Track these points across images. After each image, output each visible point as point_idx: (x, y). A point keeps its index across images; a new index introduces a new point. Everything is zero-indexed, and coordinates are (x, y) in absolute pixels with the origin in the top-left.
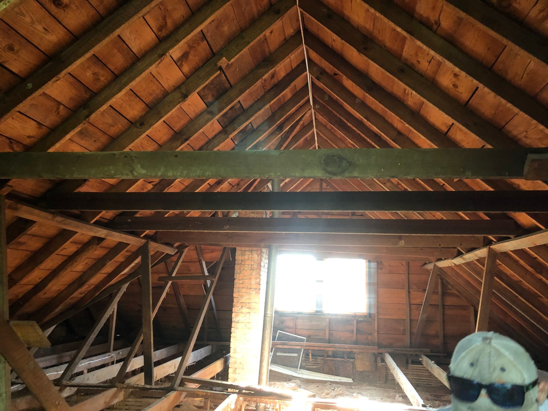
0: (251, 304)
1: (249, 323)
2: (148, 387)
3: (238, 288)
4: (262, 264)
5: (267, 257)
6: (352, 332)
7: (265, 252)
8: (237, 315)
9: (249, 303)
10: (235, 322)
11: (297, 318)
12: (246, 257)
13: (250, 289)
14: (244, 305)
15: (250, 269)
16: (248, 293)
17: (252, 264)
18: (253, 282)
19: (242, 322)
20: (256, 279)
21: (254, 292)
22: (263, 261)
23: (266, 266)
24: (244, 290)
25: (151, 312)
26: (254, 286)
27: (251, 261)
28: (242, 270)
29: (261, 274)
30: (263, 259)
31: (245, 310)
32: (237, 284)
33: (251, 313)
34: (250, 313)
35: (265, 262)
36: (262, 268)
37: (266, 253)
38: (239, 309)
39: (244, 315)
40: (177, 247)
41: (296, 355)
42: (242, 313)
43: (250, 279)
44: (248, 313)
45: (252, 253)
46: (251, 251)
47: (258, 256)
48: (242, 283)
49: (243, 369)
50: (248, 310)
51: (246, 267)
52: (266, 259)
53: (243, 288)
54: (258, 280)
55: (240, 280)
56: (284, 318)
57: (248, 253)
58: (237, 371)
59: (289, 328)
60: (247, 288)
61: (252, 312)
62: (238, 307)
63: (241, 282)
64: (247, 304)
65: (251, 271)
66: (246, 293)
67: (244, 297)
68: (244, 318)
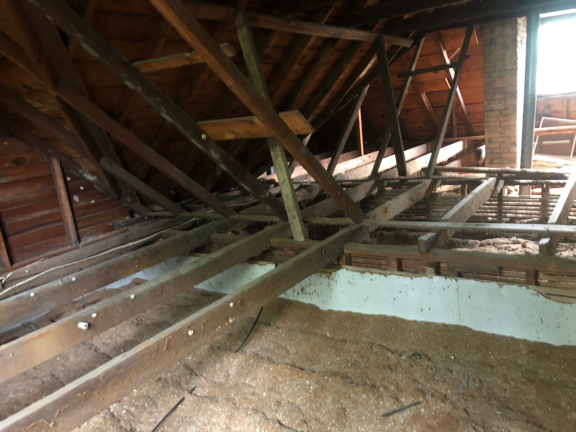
0: (506, 88)
1: (505, 109)
2: (404, 177)
3: (488, 72)
4: (519, 39)
5: (525, 29)
7: (522, 23)
8: (489, 103)
9: (503, 88)
10: (487, 111)
11: (568, 99)
12: (497, 34)
13: (504, 71)
14: (497, 91)
15: (502, 47)
16: (501, 77)
17: (505, 41)
18: (507, 62)
19: (496, 110)
20: (511, 58)
21: (509, 75)
22: (520, 34)
23: (525, 41)
25: (396, 109)
26: (509, 67)
27: (503, 38)
28: (492, 50)
29: (518, 51)
30: (519, 32)
31: (498, 96)
33: (507, 99)
34: (505, 99)
35: (522, 35)
36: (519, 44)
37: (524, 24)
38: (492, 96)
39: (497, 102)
40: (413, 38)
41: (568, 141)
42: (496, 100)
43: (504, 59)
45: (504, 27)
46: (503, 25)
47: (512, 29)
49: (501, 158)
50: (502, 96)
51: (498, 46)
52: (523, 32)
53: (495, 71)
54: (513, 59)
55: (490, 63)
56: (551, 102)
57: (498, 28)
58: (495, 161)
59: (558, 112)
60: (500, 71)
62: (490, 94)
63: (492, 65)
64: (501, 89)
65: (504, 50)
66: (498, 76)
67: (498, 82)
68: (499, 105)
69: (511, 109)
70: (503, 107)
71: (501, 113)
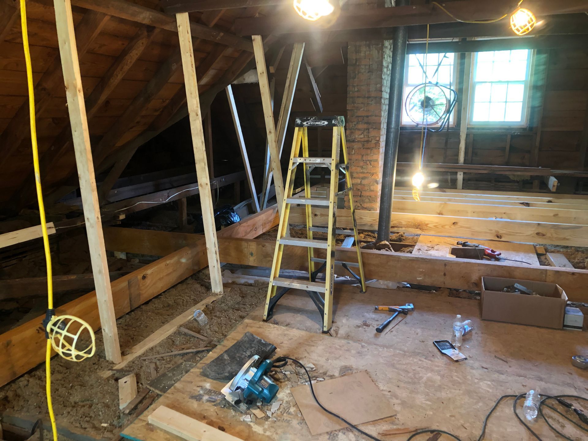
0: (370, 118)
1: (368, 141)
3: (352, 97)
4: (385, 64)
5: (391, 54)
6: (503, 149)
7: (389, 47)
8: (352, 133)
9: (367, 117)
10: (349, 141)
11: (431, 135)
12: (362, 54)
13: (368, 97)
14: (360, 119)
15: (367, 71)
16: (366, 104)
17: (371, 63)
18: (372, 88)
19: (358, 141)
20: (376, 85)
21: (373, 102)
22: (386, 59)
23: (390, 66)
24: (361, 100)
26: (373, 94)
27: (368, 60)
28: (357, 72)
29: (383, 77)
30: (385, 56)
31: (362, 126)
32: (351, 92)
33: (371, 130)
34: (368, 129)
35: (388, 61)
36: (385, 70)
37: (391, 48)
38: (355, 125)
39: (360, 132)
42: (359, 130)
43: (368, 85)
44: (366, 129)
45: (369, 48)
46: (369, 46)
47: (378, 52)
48: (357, 91)
50: (365, 126)
51: (363, 69)
52: (390, 56)
53: (358, 97)
54: (378, 86)
55: (354, 86)
57: (364, 49)
60: (364, 97)
61: (372, 128)
62: (353, 122)
63: (356, 89)
64: (365, 118)
65: (369, 74)
66: (362, 103)
67: (361, 109)
68: (362, 136)
69: (373, 142)
70: (366, 139)
71: (363, 145)
